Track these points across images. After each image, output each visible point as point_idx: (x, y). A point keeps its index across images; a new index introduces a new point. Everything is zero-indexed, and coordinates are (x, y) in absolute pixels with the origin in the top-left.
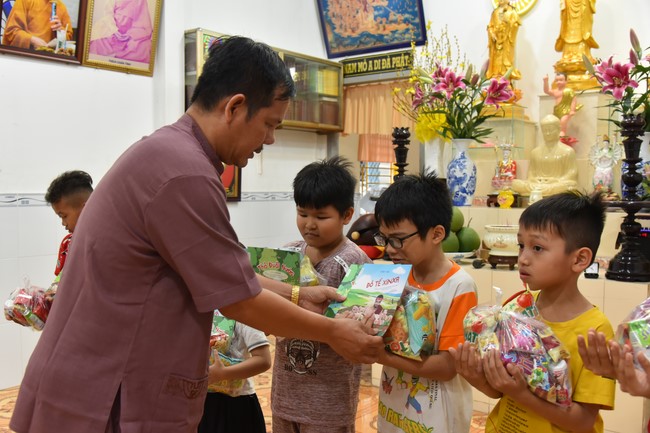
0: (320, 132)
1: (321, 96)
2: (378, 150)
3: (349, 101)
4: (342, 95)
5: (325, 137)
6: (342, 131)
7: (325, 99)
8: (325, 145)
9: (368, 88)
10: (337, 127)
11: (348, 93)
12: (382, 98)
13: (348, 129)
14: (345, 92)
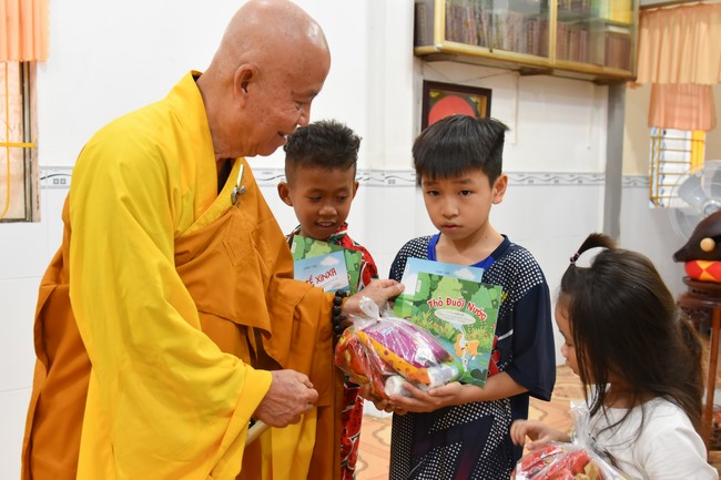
0: (600, 81)
1: (608, 24)
2: (677, 112)
3: (645, 32)
4: (637, 22)
5: (605, 89)
6: (634, 79)
7: (613, 29)
8: (605, 102)
9: (680, 11)
10: (628, 73)
11: (645, 20)
12: (704, 26)
13: (643, 76)
14: (641, 17)
